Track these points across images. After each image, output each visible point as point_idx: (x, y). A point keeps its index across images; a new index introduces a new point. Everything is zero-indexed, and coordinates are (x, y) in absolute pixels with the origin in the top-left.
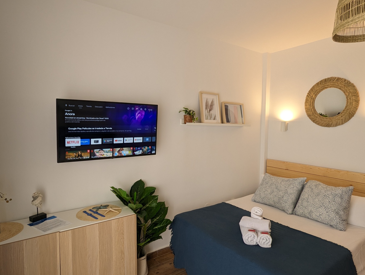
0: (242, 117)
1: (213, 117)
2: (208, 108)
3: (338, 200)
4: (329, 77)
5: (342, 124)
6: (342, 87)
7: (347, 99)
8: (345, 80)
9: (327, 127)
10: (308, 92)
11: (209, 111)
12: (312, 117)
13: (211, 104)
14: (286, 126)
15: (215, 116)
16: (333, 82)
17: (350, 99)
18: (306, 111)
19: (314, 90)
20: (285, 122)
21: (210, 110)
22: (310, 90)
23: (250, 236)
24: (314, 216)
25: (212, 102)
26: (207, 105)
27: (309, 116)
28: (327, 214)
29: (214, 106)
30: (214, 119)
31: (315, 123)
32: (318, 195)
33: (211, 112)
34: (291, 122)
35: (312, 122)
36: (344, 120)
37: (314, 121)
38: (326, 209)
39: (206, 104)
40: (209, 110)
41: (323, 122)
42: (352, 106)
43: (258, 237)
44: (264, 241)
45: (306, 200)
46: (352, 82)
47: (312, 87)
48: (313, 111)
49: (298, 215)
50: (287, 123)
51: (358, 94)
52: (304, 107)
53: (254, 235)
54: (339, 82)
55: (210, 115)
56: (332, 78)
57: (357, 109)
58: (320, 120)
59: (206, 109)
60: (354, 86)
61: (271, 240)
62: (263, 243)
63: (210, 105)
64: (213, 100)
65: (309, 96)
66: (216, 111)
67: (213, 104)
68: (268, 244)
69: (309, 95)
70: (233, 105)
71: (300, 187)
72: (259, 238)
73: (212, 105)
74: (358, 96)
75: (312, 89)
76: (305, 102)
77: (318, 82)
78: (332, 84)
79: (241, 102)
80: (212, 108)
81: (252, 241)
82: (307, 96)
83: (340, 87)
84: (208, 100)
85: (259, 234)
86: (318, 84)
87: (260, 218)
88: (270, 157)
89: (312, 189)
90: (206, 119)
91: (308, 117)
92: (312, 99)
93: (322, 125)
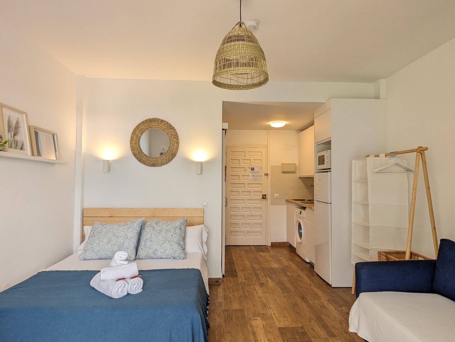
0: (56, 151)
1: (19, 146)
2: (12, 131)
3: (178, 231)
4: (154, 117)
5: (166, 164)
6: (165, 129)
7: (170, 141)
8: (168, 123)
9: (153, 166)
10: (133, 130)
11: (13, 135)
12: (139, 156)
13: (15, 125)
14: (109, 165)
15: (23, 145)
16: (158, 123)
17: (172, 140)
18: (131, 150)
19: (139, 129)
20: (108, 161)
21: (15, 135)
22: (135, 128)
23: (120, 285)
24: (159, 254)
25: (17, 123)
26: (10, 126)
27: (135, 155)
28: (171, 247)
29: (20, 129)
30: (21, 149)
31: (141, 162)
32: (160, 231)
33: (17, 138)
34: (114, 161)
35: (138, 162)
36: (167, 160)
37: (140, 161)
38: (169, 243)
39: (8, 124)
40: (13, 133)
41: (149, 162)
42: (174, 147)
43: (128, 285)
44: (135, 286)
45: (150, 239)
46: (173, 126)
47: (137, 125)
48: (139, 150)
49: (141, 259)
50: (110, 162)
51: (178, 137)
52: (129, 145)
53: (124, 283)
54: (163, 124)
55: (16, 142)
56: (156, 119)
57: (178, 150)
58: (146, 160)
59: (9, 131)
60: (175, 130)
61: (142, 282)
62: (134, 289)
63: (14, 127)
64: (18, 120)
65: (135, 134)
66: (24, 136)
67: (19, 126)
68: (139, 289)
69: (134, 132)
70: (45, 133)
71: (139, 229)
72: (130, 284)
73: (17, 127)
74: (178, 139)
75: (137, 127)
76: (130, 139)
77: (143, 120)
78: (156, 124)
79: (54, 131)
80: (17, 132)
81: (123, 292)
82: (133, 133)
83: (164, 128)
84: (11, 119)
85: (129, 280)
86: (143, 122)
87: (126, 263)
88: (86, 205)
89: (154, 227)
90: (10, 147)
91: (134, 157)
92: (137, 137)
93: (148, 165)
